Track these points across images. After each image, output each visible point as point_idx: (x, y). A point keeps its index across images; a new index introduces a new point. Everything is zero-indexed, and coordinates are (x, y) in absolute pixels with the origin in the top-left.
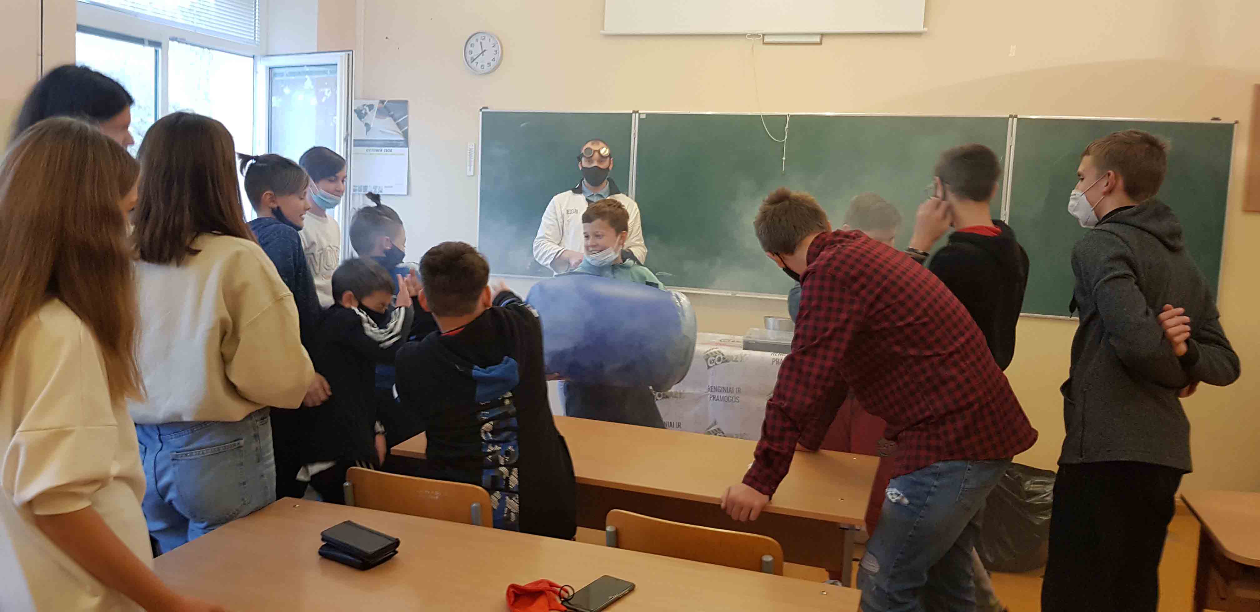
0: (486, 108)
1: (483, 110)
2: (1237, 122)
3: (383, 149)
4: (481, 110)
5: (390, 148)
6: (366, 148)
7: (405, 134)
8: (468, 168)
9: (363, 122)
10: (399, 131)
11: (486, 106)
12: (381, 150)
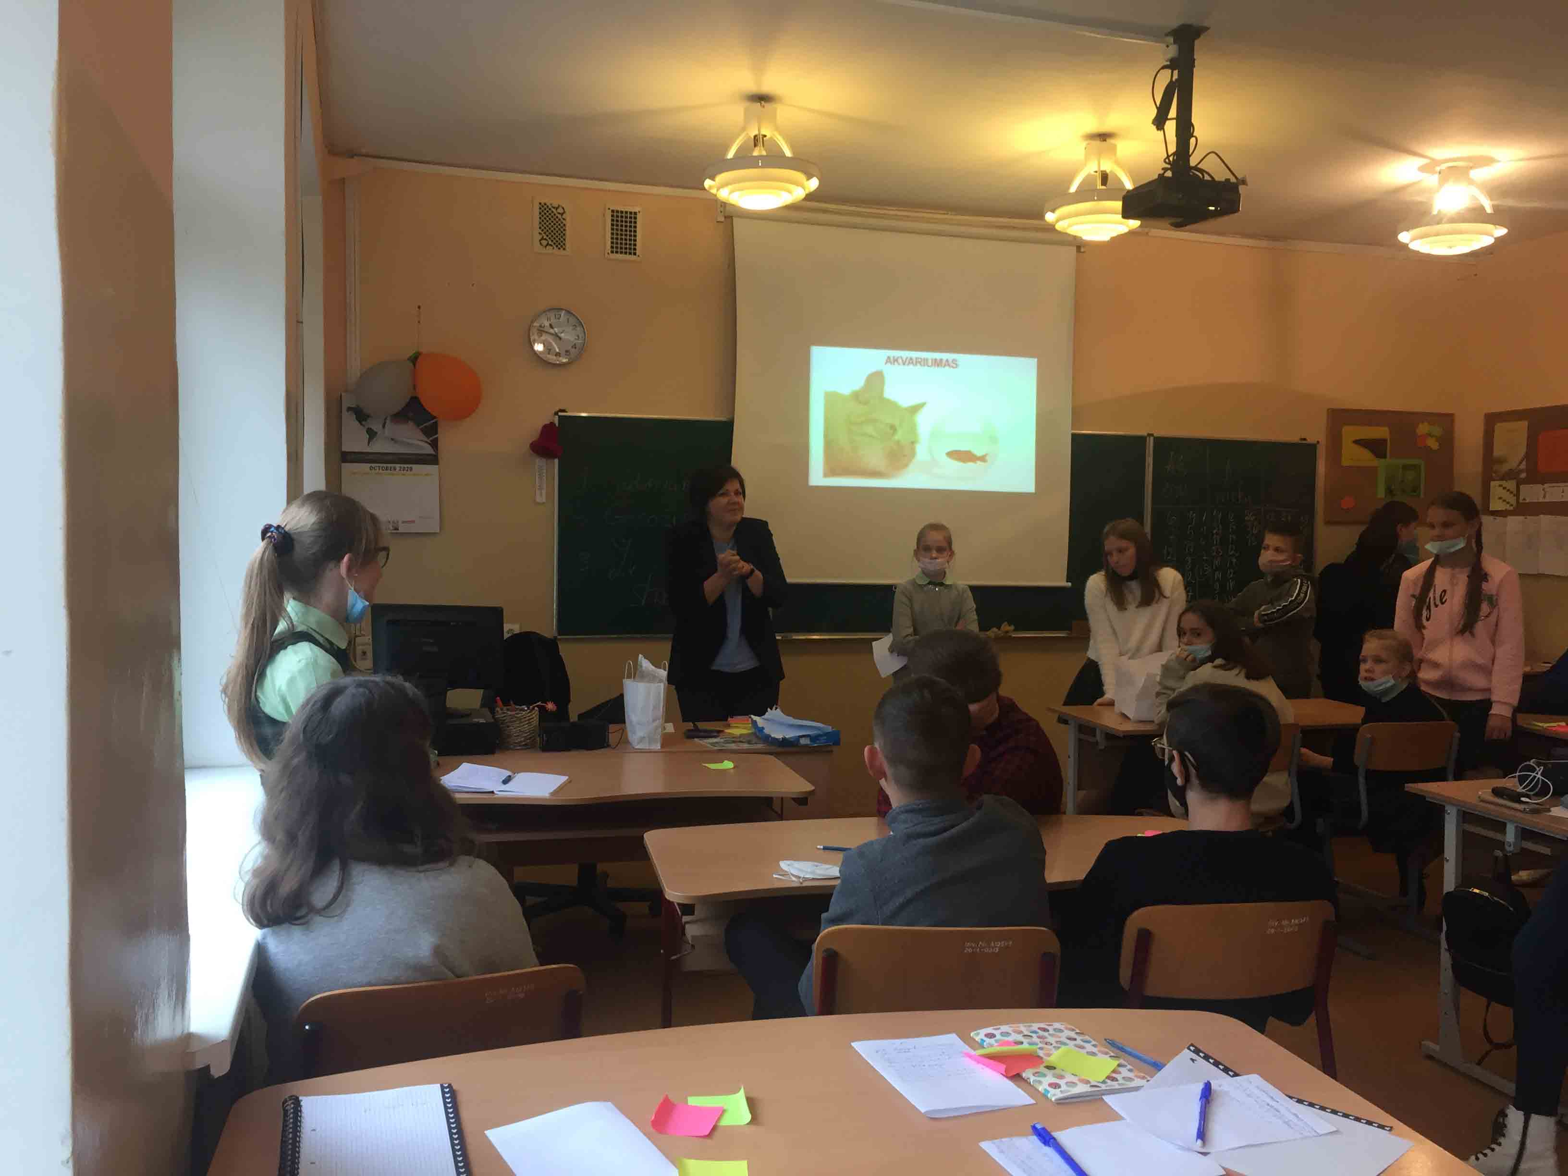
0: (564, 411)
1: (560, 414)
2: (1318, 442)
3: (398, 466)
4: (556, 413)
5: (409, 466)
6: (370, 465)
7: (434, 444)
8: (538, 492)
9: (364, 426)
10: (426, 439)
11: (562, 408)
12: (395, 469)
